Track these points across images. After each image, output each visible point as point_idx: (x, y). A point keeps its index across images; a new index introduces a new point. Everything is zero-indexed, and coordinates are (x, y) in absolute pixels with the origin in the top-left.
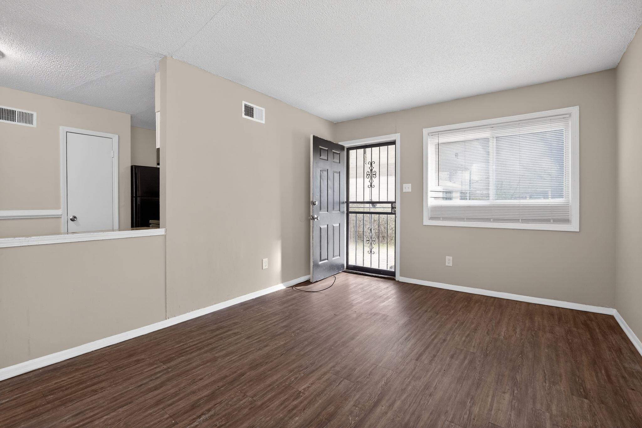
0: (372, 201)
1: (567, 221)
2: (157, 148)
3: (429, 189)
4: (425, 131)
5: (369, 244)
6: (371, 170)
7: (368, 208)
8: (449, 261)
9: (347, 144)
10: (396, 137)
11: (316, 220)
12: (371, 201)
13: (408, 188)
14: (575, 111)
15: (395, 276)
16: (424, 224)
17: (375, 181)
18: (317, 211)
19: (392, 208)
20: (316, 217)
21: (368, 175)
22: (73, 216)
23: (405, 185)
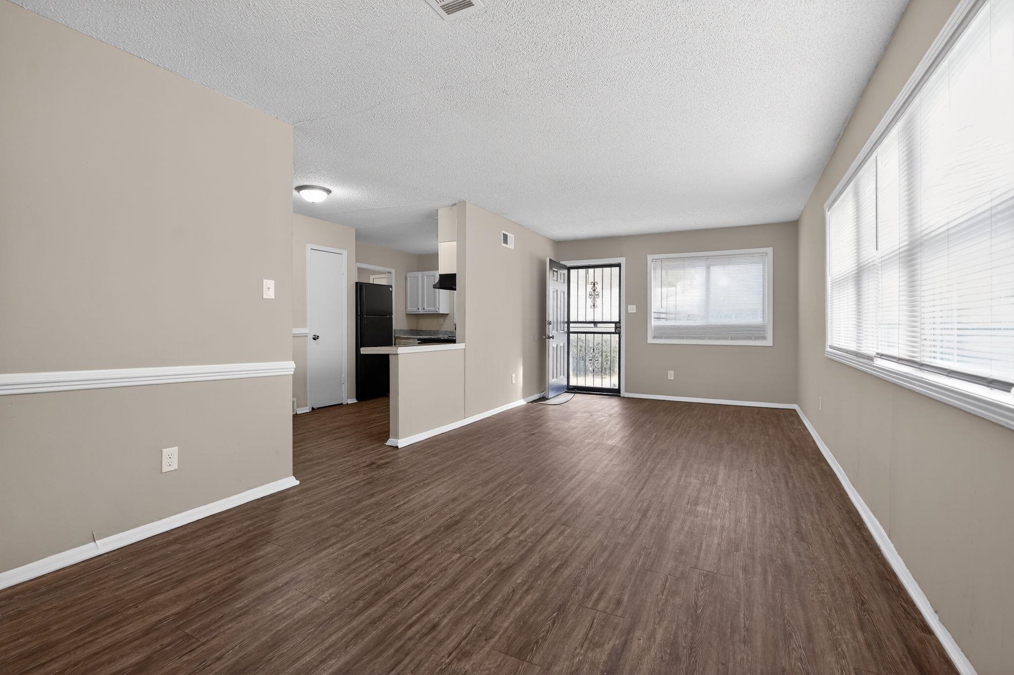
0: (595, 321)
1: (764, 338)
3: (653, 310)
4: (650, 258)
5: (591, 365)
6: (594, 290)
7: (590, 328)
8: (671, 375)
9: (569, 264)
10: (622, 260)
11: (551, 339)
12: (593, 321)
13: (632, 309)
14: (770, 250)
15: (620, 393)
16: (648, 343)
17: (598, 301)
18: (551, 331)
19: (616, 328)
20: (551, 336)
21: (590, 295)
22: (314, 335)
23: (629, 306)
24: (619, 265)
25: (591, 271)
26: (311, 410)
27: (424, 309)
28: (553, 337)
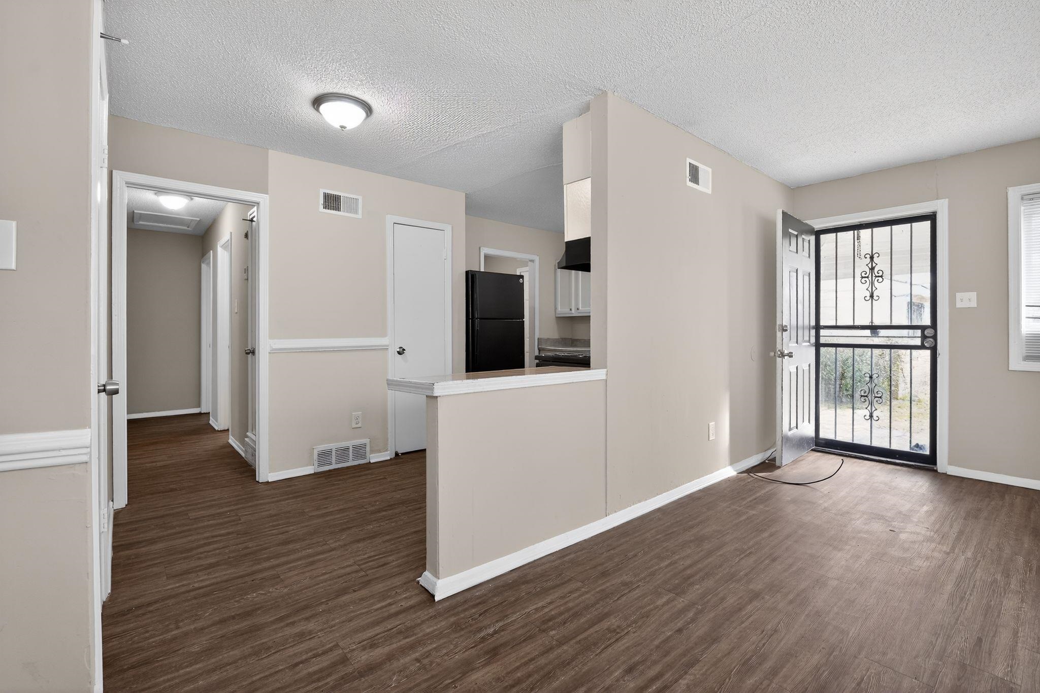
0: (873, 324)
2: (566, 240)
3: (1024, 301)
4: (1014, 194)
5: (867, 403)
6: (872, 269)
7: (864, 336)
9: (818, 225)
10: (937, 206)
11: (786, 358)
12: (871, 324)
13: (970, 300)
15: (936, 464)
16: (1010, 369)
17: (882, 288)
18: (786, 343)
19: (924, 337)
20: (786, 352)
21: (862, 277)
22: (400, 348)
23: (959, 295)
24: (932, 218)
25: (865, 233)
26: (393, 456)
27: (578, 309)
28: (790, 355)
